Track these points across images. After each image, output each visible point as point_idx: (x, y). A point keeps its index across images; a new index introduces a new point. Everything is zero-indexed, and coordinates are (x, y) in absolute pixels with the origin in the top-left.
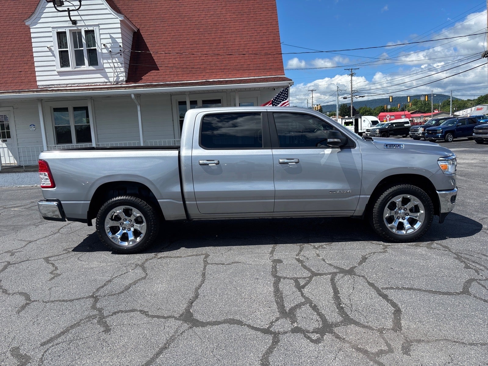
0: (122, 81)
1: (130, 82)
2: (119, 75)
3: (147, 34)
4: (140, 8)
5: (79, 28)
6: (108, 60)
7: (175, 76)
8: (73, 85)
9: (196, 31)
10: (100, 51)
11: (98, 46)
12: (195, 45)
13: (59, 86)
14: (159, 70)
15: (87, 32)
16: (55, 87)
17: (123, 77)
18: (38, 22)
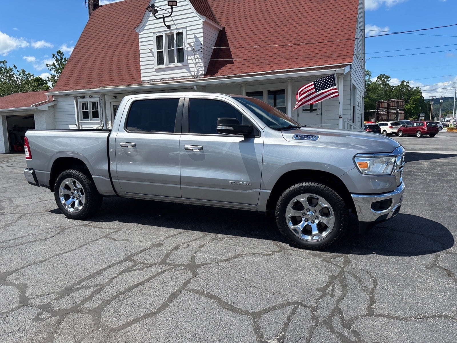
0: (201, 75)
1: (207, 75)
2: (199, 70)
3: (230, 31)
4: (229, 8)
5: (172, 31)
6: (191, 57)
7: (246, 68)
8: (165, 80)
9: (273, 24)
10: (186, 49)
11: (185, 45)
12: (269, 38)
13: (156, 81)
14: (233, 63)
15: (178, 34)
16: (153, 82)
17: (202, 72)
18: (144, 29)
